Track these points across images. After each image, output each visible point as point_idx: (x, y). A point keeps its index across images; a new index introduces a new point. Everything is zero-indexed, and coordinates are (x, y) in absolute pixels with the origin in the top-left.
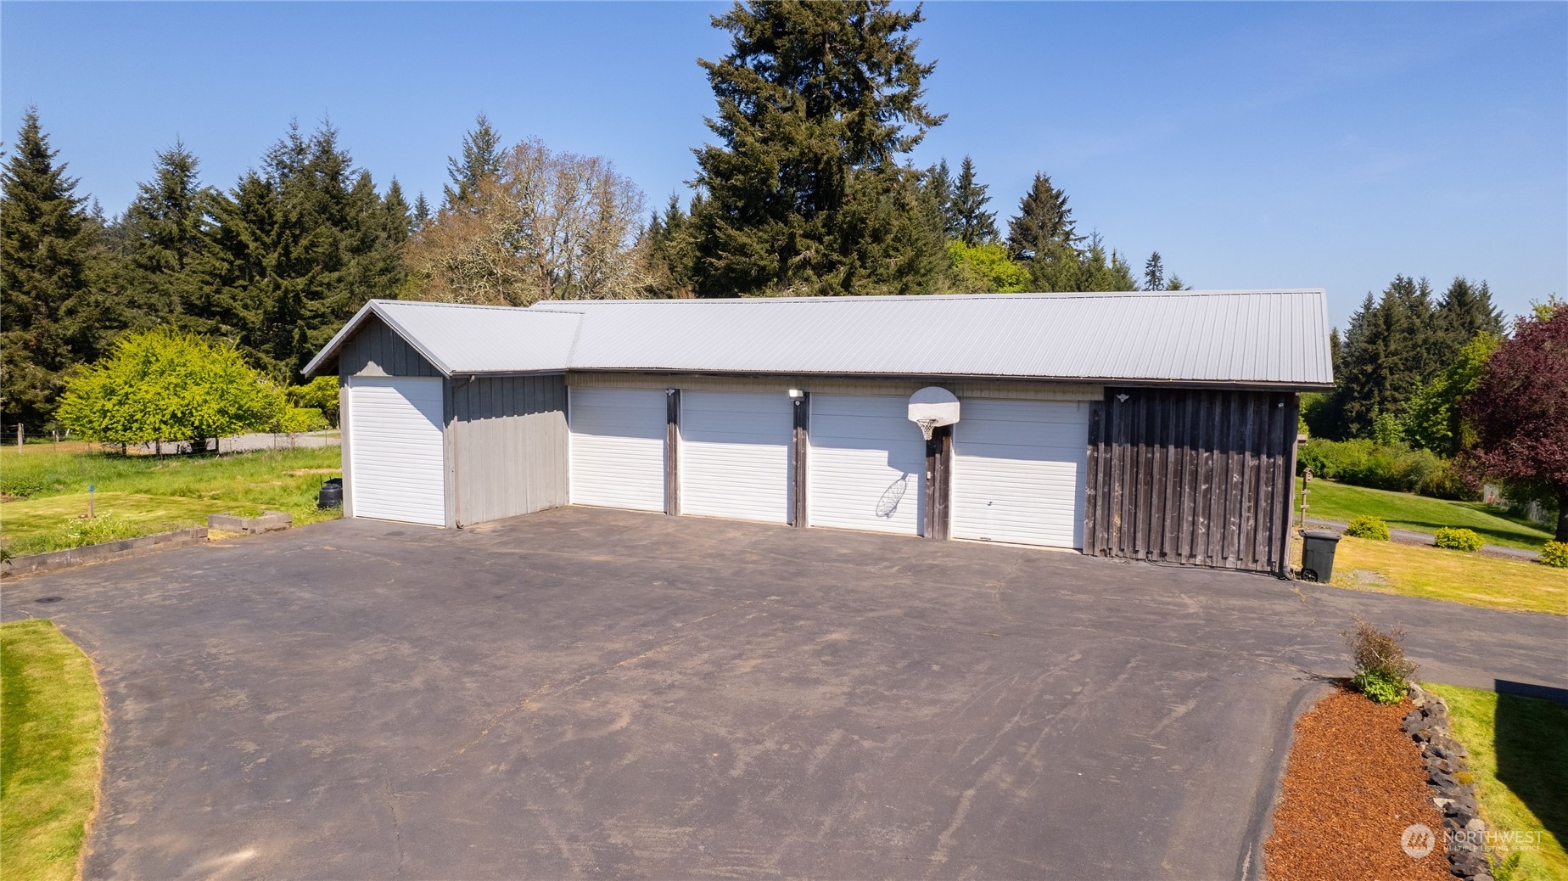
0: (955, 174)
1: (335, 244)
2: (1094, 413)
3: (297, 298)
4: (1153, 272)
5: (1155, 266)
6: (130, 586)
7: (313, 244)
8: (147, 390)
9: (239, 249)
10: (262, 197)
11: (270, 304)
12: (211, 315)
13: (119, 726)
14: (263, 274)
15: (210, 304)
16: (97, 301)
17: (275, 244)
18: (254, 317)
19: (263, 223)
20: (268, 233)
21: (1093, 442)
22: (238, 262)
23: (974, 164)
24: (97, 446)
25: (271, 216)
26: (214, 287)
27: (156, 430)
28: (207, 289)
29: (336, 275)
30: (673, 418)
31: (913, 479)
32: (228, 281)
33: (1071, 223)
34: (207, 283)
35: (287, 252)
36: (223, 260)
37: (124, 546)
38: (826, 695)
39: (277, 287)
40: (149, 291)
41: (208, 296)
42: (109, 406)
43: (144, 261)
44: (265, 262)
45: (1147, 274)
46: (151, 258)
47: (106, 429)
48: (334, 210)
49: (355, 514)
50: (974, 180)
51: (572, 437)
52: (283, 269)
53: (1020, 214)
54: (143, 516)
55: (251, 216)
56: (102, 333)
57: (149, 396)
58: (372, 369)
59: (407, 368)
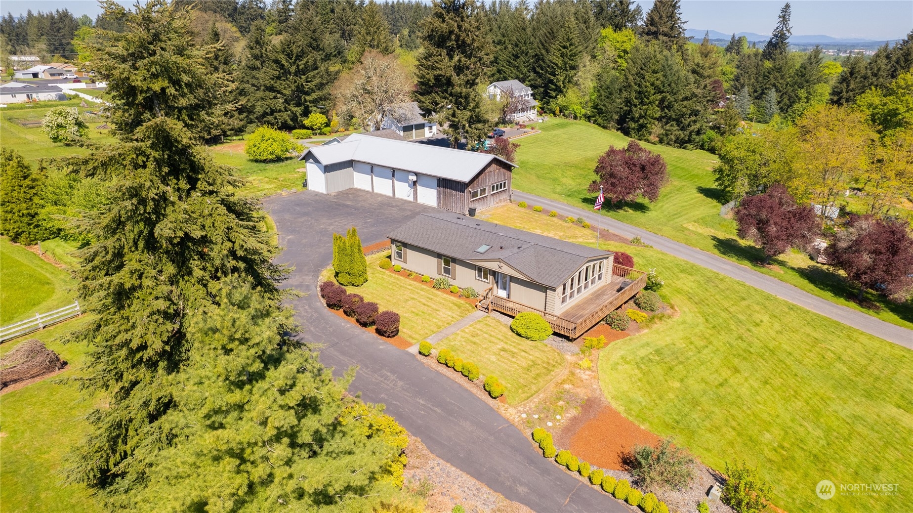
1: (315, 61)
2: (438, 182)
3: (302, 84)
4: (785, 15)
5: (785, 12)
7: (307, 62)
8: (264, 145)
9: (282, 66)
10: (288, 46)
11: (293, 87)
12: (274, 91)
14: (290, 75)
15: (273, 87)
17: (294, 63)
18: (287, 92)
19: (289, 56)
20: (291, 59)
21: (438, 188)
22: (281, 71)
25: (292, 52)
26: (274, 81)
27: (266, 156)
28: (272, 82)
29: (316, 72)
30: (372, 172)
31: (412, 190)
32: (278, 78)
34: (273, 79)
35: (298, 66)
36: (276, 70)
39: (295, 82)
40: (252, 78)
43: (250, 65)
44: (291, 70)
46: (252, 65)
47: (255, 156)
48: (315, 44)
49: (309, 189)
51: (355, 173)
55: (285, 53)
57: (264, 147)
58: (311, 160)
59: (317, 161)
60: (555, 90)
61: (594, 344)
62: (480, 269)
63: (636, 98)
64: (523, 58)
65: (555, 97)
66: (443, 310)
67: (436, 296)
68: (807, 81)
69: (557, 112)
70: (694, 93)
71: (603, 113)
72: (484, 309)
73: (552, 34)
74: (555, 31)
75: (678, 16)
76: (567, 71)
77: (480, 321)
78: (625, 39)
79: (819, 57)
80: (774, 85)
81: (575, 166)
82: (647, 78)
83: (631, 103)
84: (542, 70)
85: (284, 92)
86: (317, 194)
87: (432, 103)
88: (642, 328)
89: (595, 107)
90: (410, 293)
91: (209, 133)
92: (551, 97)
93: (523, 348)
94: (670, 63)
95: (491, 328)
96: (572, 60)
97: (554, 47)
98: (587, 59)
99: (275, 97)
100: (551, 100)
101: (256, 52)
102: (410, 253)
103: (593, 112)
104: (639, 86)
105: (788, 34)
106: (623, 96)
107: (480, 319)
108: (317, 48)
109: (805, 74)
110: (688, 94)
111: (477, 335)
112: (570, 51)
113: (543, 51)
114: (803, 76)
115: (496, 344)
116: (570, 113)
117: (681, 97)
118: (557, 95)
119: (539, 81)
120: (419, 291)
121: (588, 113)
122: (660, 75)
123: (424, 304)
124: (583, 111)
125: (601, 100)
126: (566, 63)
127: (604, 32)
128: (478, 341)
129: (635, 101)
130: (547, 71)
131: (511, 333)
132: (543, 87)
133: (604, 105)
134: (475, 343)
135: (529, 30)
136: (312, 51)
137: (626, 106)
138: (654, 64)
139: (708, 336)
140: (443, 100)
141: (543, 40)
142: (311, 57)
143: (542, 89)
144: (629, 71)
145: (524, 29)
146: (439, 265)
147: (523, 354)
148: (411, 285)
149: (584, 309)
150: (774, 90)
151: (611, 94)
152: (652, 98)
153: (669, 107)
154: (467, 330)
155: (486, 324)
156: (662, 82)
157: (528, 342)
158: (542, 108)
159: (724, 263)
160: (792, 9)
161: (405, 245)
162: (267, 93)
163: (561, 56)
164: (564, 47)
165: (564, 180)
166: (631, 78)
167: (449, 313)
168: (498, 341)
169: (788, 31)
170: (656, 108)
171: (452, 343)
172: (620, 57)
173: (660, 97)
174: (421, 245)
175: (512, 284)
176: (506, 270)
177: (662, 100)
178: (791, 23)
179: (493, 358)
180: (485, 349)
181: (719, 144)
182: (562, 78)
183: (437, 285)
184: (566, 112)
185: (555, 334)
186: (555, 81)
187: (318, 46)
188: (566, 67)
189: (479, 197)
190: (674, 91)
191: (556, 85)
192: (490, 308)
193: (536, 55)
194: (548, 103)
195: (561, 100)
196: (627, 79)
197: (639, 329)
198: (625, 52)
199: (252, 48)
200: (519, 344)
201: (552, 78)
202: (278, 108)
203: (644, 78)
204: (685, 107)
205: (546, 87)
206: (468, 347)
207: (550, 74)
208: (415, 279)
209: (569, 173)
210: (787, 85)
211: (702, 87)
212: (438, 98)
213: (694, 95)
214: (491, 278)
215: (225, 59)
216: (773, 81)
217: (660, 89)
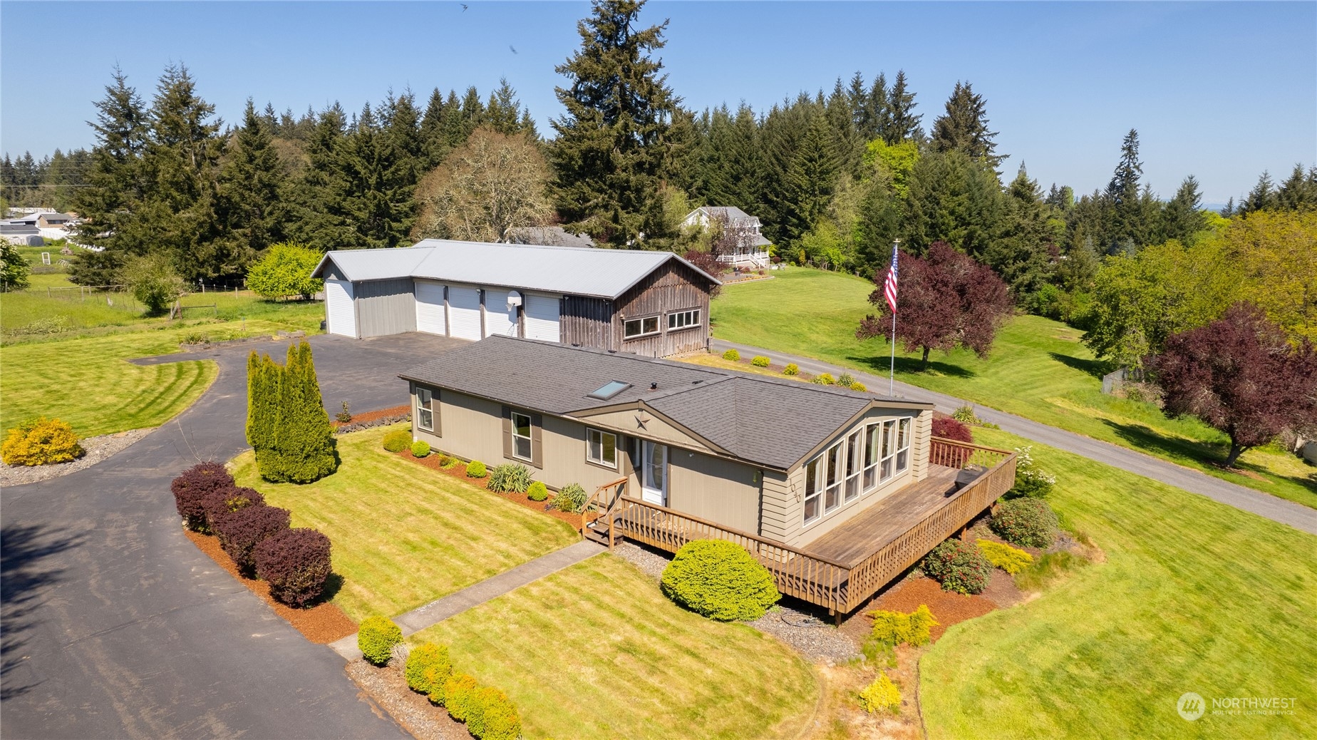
0: (890, 85)
2: (561, 303)
3: (386, 203)
4: (1130, 146)
5: (1131, 142)
6: (240, 353)
7: (397, 170)
8: (280, 272)
9: (356, 175)
10: (367, 142)
11: (372, 207)
12: (342, 214)
13: (218, 380)
14: (369, 189)
15: (341, 208)
16: (283, 207)
17: (375, 170)
18: (363, 215)
19: (369, 158)
20: (371, 164)
21: (561, 315)
22: (355, 182)
24: (260, 297)
25: (373, 154)
26: (342, 198)
27: (283, 291)
28: (338, 199)
30: (446, 298)
31: (515, 324)
32: (349, 193)
34: (340, 195)
35: (381, 176)
36: (347, 181)
37: (244, 341)
39: (375, 198)
40: (313, 197)
41: (339, 204)
42: (265, 280)
43: (310, 178)
44: (370, 181)
45: (1124, 149)
46: (314, 177)
47: (264, 290)
48: (413, 145)
49: (331, 332)
50: (906, 89)
51: (417, 303)
52: (380, 185)
53: (944, 114)
54: (263, 330)
55: (362, 154)
56: (286, 224)
57: (280, 275)
58: (333, 277)
59: (341, 277)
60: (797, 226)
61: (902, 630)
62: (595, 435)
63: (926, 235)
64: (746, 181)
65: (799, 237)
66: (491, 539)
67: (487, 506)
68: (1181, 228)
69: (802, 259)
70: (1019, 225)
71: (876, 260)
72: (598, 537)
73: (792, 144)
74: (796, 138)
75: (983, 125)
76: (815, 196)
77: (579, 567)
78: (904, 154)
79: (1195, 194)
80: (1131, 234)
81: (834, 319)
82: (943, 202)
83: (918, 244)
84: (778, 197)
85: (357, 213)
86: (340, 340)
87: (577, 200)
88: (1024, 587)
89: (862, 250)
90: (425, 499)
91: (217, 269)
92: (791, 237)
93: (688, 644)
94: (977, 180)
95: (606, 586)
96: (824, 179)
97: (795, 162)
98: (847, 179)
99: (343, 223)
100: (792, 241)
101: (321, 157)
102: (449, 412)
103: (858, 258)
104: (931, 216)
105: (1137, 173)
106: (907, 233)
107: (582, 562)
108: (416, 152)
109: (1176, 217)
110: (1010, 226)
111: (561, 603)
112: (820, 166)
113: (778, 169)
114: (1174, 219)
115: (608, 629)
116: (822, 261)
117: (998, 232)
118: (802, 232)
119: (773, 214)
120: (448, 495)
121: (851, 260)
122: (963, 198)
123: (446, 525)
124: (844, 258)
125: (871, 239)
126: (813, 184)
127: (871, 146)
128: (557, 622)
129: (926, 239)
130: (785, 198)
131: (659, 599)
132: (779, 223)
133: (877, 247)
134: (545, 627)
135: (756, 140)
136: (409, 155)
137: (912, 247)
138: (952, 182)
139: (1197, 610)
140: (596, 194)
141: (777, 152)
142: (405, 163)
143: (778, 226)
144: (914, 194)
145: (748, 138)
146: (507, 433)
147: (687, 661)
148: (435, 483)
149: (864, 536)
150: (1131, 240)
151: (886, 229)
152: (951, 234)
153: (980, 248)
154: (535, 591)
155: (597, 574)
156: (968, 209)
157: (709, 625)
158: (779, 255)
159: (1148, 462)
160: (1139, 138)
161: (439, 393)
162: (331, 217)
163: (806, 174)
164: (811, 160)
165: (814, 337)
166: (917, 203)
167: (503, 546)
168: (617, 622)
169: (1137, 168)
170: (960, 250)
171: (478, 628)
172: (897, 180)
173: (966, 232)
174: (467, 388)
175: (675, 470)
176: (657, 430)
177: (970, 237)
178: (1141, 157)
179: (589, 675)
180: (574, 643)
181: (1066, 304)
182: (808, 207)
183: (498, 484)
184: (817, 259)
185: (787, 601)
186: (797, 211)
187: (419, 149)
188: (814, 191)
189: (642, 334)
190: (987, 222)
191: (799, 218)
192: (613, 533)
193: (769, 174)
194: (787, 246)
195: (807, 239)
196: (911, 206)
197: (1016, 590)
198: (904, 172)
199: (315, 152)
200: (679, 631)
201: (793, 207)
202: (346, 241)
203: (938, 204)
204: (1007, 247)
205: (784, 221)
206: (524, 639)
207: (788, 201)
208: (452, 473)
209: (821, 326)
210: (1150, 234)
211: (1032, 217)
212: (586, 189)
213: (1019, 228)
214: (621, 455)
215: (265, 162)
216: (1129, 228)
217: (964, 219)
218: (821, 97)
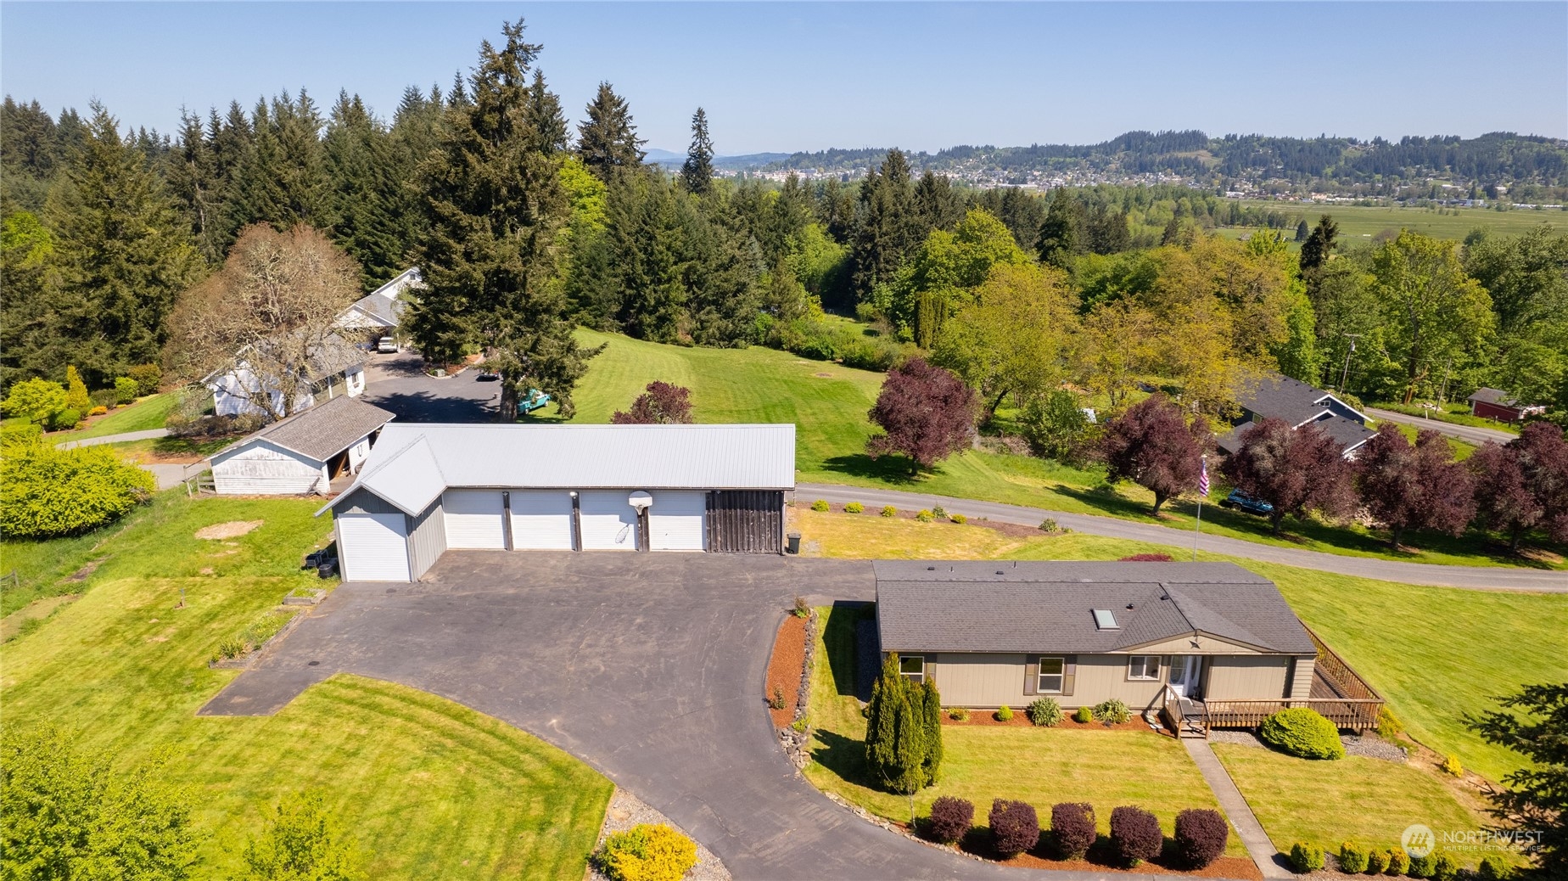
2: (708, 500)
4: (700, 126)
5: (700, 120)
21: (708, 509)
23: (544, 75)
30: (506, 506)
31: (632, 527)
33: (633, 128)
38: (650, 647)
45: (694, 129)
49: (349, 579)
51: (445, 515)
53: (589, 119)
58: (355, 510)
59: (381, 510)
62: (1137, 661)
63: (644, 274)
71: (591, 304)
77: (1224, 759)
82: (657, 237)
83: (636, 283)
86: (395, 590)
89: (574, 295)
95: (1263, 765)
104: (647, 253)
106: (621, 271)
107: (1217, 755)
109: (787, 212)
110: (725, 259)
111: (1276, 788)
115: (1322, 790)
117: (714, 266)
122: (678, 231)
125: (584, 281)
128: (1298, 799)
129: (644, 278)
131: (1294, 760)
134: (1303, 805)
137: (629, 286)
138: (664, 215)
146: (1026, 676)
151: (599, 269)
152: (671, 270)
154: (1250, 787)
155: (1241, 761)
156: (684, 243)
161: (933, 657)
167: (1167, 766)
168: (1315, 784)
170: (681, 287)
173: (686, 267)
175: (1214, 669)
176: (1209, 647)
181: (784, 333)
185: (1343, 732)
203: (652, 239)
208: (980, 722)
214: (1163, 670)
217: (681, 254)
218: (436, 94)
